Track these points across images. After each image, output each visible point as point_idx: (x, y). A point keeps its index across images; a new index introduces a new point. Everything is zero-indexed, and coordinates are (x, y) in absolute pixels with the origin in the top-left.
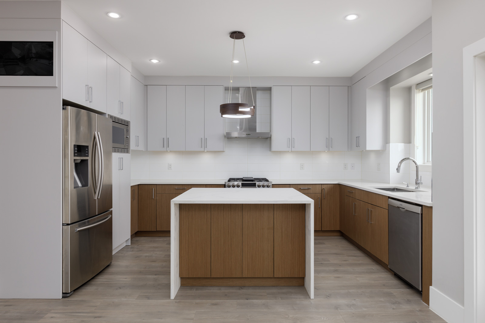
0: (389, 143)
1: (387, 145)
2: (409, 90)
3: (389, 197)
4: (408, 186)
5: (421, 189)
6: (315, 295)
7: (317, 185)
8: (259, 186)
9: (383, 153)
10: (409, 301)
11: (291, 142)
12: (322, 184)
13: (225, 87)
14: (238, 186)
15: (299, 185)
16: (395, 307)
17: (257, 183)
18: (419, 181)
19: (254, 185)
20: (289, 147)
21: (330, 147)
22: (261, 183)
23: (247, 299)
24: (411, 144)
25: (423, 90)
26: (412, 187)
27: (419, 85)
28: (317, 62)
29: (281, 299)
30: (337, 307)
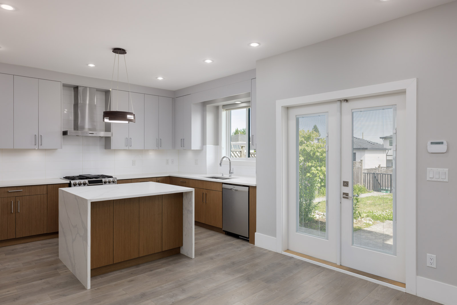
0: (206, 145)
1: (204, 146)
2: (217, 108)
3: (223, 183)
4: (223, 175)
5: (232, 176)
6: (195, 255)
7: (153, 178)
8: (105, 183)
9: (201, 152)
10: (243, 245)
11: (128, 141)
12: (157, 177)
13: (63, 84)
14: (85, 184)
15: (139, 179)
16: (240, 250)
17: (103, 180)
18: (232, 171)
19: (101, 182)
20: (126, 145)
21: (159, 147)
22: (107, 180)
23: (151, 271)
24: (218, 146)
25: (226, 110)
26: (227, 176)
27: (224, 106)
28: (160, 78)
29: (175, 264)
30: (212, 258)
